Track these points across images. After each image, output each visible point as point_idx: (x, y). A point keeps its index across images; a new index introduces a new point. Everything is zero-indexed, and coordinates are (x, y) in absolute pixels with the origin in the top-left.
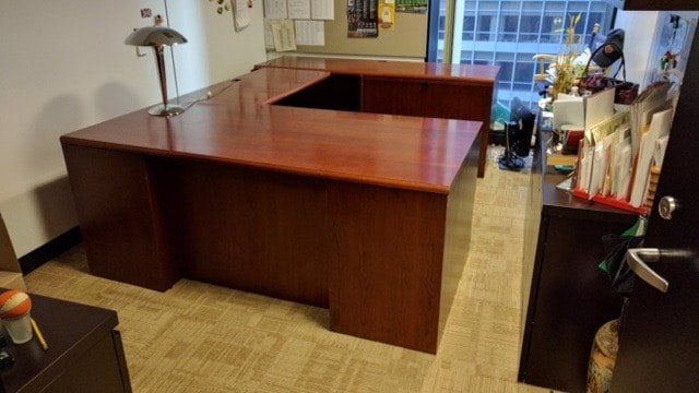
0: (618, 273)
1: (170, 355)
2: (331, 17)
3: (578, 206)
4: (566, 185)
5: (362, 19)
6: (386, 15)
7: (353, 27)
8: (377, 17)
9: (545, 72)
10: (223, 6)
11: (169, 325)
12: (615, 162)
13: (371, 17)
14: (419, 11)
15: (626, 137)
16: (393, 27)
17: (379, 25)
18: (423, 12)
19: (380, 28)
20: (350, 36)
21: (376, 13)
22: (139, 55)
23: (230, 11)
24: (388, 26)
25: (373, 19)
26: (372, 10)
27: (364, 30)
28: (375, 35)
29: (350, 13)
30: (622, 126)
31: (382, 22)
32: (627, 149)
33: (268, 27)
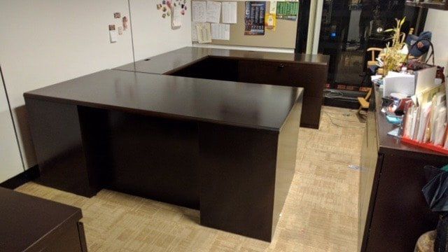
0: (434, 198)
1: (120, 238)
2: (235, 21)
3: (404, 148)
4: (395, 133)
5: (254, 23)
6: (270, 21)
7: (248, 28)
8: (264, 22)
9: (376, 60)
10: (166, 13)
11: (121, 217)
12: (434, 118)
13: (261, 22)
14: (291, 19)
15: (442, 101)
16: (274, 29)
17: (266, 27)
18: (294, 20)
19: (266, 30)
20: (246, 34)
21: (263, 19)
22: (112, 42)
23: (170, 17)
24: (271, 28)
25: (261, 24)
26: (261, 17)
27: (255, 30)
28: (263, 34)
29: (247, 19)
30: (438, 94)
31: (267, 25)
32: (443, 109)
33: (194, 27)
